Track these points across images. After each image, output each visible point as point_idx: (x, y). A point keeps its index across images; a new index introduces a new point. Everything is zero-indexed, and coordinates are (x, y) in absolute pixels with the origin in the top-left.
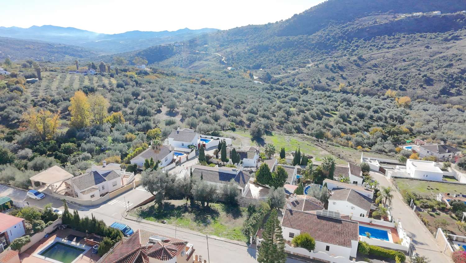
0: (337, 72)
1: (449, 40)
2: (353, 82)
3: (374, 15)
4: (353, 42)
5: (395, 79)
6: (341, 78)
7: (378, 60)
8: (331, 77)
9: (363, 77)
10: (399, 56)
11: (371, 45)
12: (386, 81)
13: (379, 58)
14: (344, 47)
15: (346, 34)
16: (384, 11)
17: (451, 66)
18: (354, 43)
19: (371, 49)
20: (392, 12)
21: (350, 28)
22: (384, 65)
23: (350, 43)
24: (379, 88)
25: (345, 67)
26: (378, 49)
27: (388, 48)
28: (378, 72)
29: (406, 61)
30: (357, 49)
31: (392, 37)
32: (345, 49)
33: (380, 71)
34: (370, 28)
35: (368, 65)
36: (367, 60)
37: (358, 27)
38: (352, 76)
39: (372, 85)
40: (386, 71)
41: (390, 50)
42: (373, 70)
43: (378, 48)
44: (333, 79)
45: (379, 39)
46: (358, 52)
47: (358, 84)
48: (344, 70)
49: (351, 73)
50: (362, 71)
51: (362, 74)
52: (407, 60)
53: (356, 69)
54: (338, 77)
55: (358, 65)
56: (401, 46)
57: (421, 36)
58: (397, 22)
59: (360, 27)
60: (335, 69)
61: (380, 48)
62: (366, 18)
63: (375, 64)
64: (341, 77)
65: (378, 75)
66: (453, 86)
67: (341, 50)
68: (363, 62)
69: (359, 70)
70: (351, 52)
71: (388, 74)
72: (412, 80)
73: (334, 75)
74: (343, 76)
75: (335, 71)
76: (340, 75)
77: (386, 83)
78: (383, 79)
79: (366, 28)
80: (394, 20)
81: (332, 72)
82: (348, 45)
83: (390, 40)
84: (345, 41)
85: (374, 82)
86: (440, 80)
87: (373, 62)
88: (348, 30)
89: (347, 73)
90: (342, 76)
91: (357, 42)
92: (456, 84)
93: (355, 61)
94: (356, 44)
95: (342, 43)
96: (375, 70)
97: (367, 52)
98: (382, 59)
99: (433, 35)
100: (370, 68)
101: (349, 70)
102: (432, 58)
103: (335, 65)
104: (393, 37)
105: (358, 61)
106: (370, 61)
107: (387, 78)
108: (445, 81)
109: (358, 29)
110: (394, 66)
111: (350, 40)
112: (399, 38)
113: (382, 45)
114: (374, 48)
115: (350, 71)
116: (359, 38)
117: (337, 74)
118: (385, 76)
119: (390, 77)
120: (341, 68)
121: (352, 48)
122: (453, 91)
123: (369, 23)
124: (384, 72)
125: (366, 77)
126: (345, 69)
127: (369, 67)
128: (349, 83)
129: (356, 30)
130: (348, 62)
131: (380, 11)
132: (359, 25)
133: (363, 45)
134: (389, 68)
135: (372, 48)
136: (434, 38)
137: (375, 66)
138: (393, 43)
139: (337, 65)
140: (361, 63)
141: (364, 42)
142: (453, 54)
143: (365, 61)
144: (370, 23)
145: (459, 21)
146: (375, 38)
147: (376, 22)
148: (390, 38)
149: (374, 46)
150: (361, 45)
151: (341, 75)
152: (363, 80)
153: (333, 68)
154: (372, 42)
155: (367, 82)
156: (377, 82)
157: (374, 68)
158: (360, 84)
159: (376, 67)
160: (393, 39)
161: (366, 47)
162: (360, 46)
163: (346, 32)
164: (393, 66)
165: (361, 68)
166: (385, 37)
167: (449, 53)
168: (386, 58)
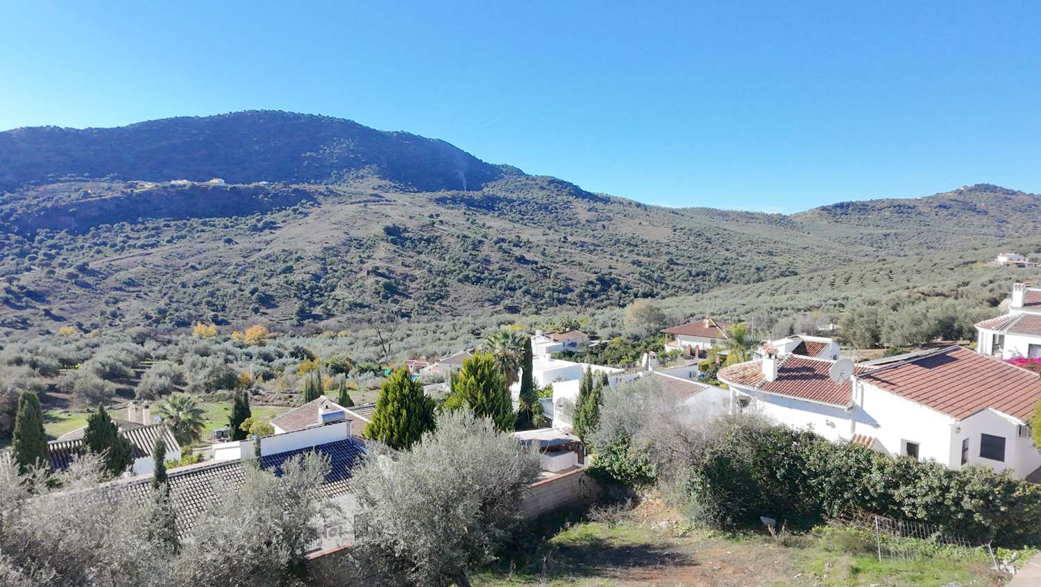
0: (27, 307)
1: (261, 230)
2: (89, 323)
3: (76, 181)
4: (37, 238)
5: (194, 305)
6: (47, 318)
7: (131, 270)
8: (14, 319)
9: (109, 310)
10: (178, 260)
11: (96, 244)
12: (176, 310)
13: (132, 267)
14: (17, 250)
15: (11, 219)
16: (96, 174)
17: (289, 270)
18: (41, 242)
19: (99, 252)
20: (117, 178)
21: (20, 207)
22: (151, 280)
23: (33, 241)
24: (170, 326)
25: (47, 293)
26: (118, 250)
27: (142, 247)
28: (145, 296)
29: (197, 269)
30: (58, 254)
31: (139, 226)
32: (22, 254)
33: (150, 294)
34: (74, 205)
35: (111, 281)
36: (105, 273)
37: (44, 204)
38: (78, 310)
39: (147, 323)
40: (163, 292)
41: (150, 250)
42: (129, 292)
43: (118, 247)
44: (25, 324)
45: (109, 230)
46: (64, 259)
47: (107, 325)
48: (48, 299)
49: (73, 305)
50: (102, 296)
51: (107, 303)
52: (197, 266)
53: (84, 295)
54: (37, 318)
55: (85, 285)
56: (169, 242)
57: (204, 224)
58: (139, 195)
59: (49, 205)
60: (19, 298)
61: (123, 249)
62: (55, 186)
63: (130, 279)
64: (45, 315)
65: (147, 302)
66: (313, 304)
67: (11, 257)
68: (96, 278)
69: (92, 295)
70: (42, 260)
71: (173, 298)
72: (232, 301)
73: (26, 313)
74: (53, 312)
75: (18, 304)
76: (44, 313)
77: (177, 314)
78: (167, 307)
79: (67, 207)
80: (132, 191)
81: (12, 308)
82: (27, 246)
83: (138, 231)
84: (14, 237)
85: (148, 317)
86: (287, 296)
87: (123, 276)
88: (13, 211)
89: (61, 306)
90: (48, 313)
91: (52, 238)
92: (316, 300)
93: (71, 276)
94: (50, 242)
95: (7, 242)
96: (134, 292)
97: (92, 257)
98: (140, 267)
99: (225, 221)
100: (120, 289)
101: (63, 299)
102: (250, 260)
103: (14, 288)
104: (143, 226)
105: (81, 276)
106: (112, 274)
107: (174, 305)
108: (295, 295)
109: (45, 208)
110: (178, 280)
111: (29, 234)
112: (157, 228)
113: (124, 242)
114: (107, 250)
115: (68, 300)
116: (55, 229)
117: (28, 311)
118: (168, 301)
119: (178, 302)
120: (37, 296)
121: (42, 252)
122: (317, 311)
123: (70, 196)
124: (159, 296)
125: (119, 309)
126: (48, 296)
127: (118, 286)
128: (80, 326)
129: (40, 210)
130: (51, 280)
131: (86, 174)
132: (44, 201)
133: (70, 244)
134: (168, 286)
135: (101, 248)
136: (232, 227)
137: (131, 283)
138: (147, 237)
139: (22, 288)
140: (90, 280)
141: (70, 237)
142: (284, 251)
143: (100, 276)
144: (74, 196)
145: (262, 198)
146: (97, 229)
147: (86, 195)
148: (136, 229)
149: (105, 244)
150: (67, 245)
151: (45, 310)
152: (114, 315)
153: (10, 296)
154: (93, 237)
155: (129, 318)
156: (154, 316)
157: (132, 289)
158: (111, 325)
159: (134, 286)
160: (146, 229)
161: (82, 247)
162: (65, 247)
163: (9, 215)
164: (175, 280)
165: (96, 290)
166: (124, 225)
167: (275, 248)
168: (151, 266)
